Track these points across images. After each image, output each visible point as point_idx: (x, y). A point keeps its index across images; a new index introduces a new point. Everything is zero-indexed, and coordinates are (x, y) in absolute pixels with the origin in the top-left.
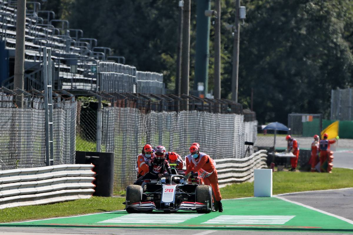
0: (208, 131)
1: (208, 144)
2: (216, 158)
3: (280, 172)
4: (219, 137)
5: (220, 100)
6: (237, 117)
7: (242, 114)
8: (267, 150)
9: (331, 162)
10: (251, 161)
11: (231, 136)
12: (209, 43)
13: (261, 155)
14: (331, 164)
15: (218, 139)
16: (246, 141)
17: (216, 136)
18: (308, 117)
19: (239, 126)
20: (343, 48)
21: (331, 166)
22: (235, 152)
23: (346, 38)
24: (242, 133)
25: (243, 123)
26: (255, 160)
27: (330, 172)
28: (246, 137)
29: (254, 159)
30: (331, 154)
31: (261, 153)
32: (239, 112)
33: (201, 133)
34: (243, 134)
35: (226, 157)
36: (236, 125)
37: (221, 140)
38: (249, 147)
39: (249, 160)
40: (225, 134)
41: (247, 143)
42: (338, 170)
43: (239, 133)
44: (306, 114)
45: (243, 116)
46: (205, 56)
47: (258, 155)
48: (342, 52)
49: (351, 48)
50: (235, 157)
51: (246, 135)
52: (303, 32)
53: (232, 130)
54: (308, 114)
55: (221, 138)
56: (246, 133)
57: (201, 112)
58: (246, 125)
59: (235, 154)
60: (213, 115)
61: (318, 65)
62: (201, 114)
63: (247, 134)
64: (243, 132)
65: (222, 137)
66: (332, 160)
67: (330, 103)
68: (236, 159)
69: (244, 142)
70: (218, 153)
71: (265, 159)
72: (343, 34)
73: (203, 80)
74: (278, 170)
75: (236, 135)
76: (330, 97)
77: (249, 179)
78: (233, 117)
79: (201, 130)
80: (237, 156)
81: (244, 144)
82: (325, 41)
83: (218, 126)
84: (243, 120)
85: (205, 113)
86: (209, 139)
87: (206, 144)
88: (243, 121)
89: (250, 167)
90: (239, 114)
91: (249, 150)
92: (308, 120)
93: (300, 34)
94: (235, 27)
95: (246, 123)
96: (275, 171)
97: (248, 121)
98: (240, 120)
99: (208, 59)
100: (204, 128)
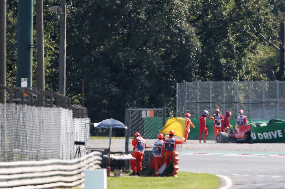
0: (30, 128)
1: (30, 144)
2: (40, 159)
3: (117, 177)
4: (43, 134)
5: (43, 92)
6: (65, 111)
7: (70, 109)
8: (101, 152)
9: (176, 164)
10: (82, 164)
11: (57, 133)
12: (33, 32)
13: (95, 157)
14: (176, 167)
15: (42, 137)
16: (75, 140)
17: (40, 134)
18: (148, 112)
19: (67, 123)
20: (188, 34)
21: (177, 169)
22: (63, 153)
23: (192, 22)
24: (70, 131)
25: (72, 120)
26: (88, 162)
27: (176, 176)
28: (76, 136)
29: (86, 162)
30: (177, 155)
31: (95, 155)
32: (67, 106)
33: (21, 129)
34: (72, 133)
35: (52, 158)
36: (63, 121)
37: (46, 139)
38: (79, 148)
39: (79, 162)
40: (51, 131)
41: (77, 143)
42: (185, 174)
43: (68, 131)
44: (146, 109)
45: (72, 111)
46: (29, 47)
47: (91, 157)
48: (187, 38)
49: (197, 34)
50: (63, 158)
51: (75, 134)
52: (142, 16)
53: (58, 126)
54: (149, 109)
55: (45, 136)
56: (75, 132)
57: (21, 106)
58: (75, 121)
59: (63, 155)
60: (36, 109)
61: (160, 54)
62: (20, 108)
63: (77, 133)
64: (73, 131)
65: (47, 135)
66: (178, 162)
67: (176, 98)
68: (64, 161)
69: (74, 142)
70: (43, 153)
71: (100, 162)
72: (188, 18)
73: (27, 75)
74: (115, 175)
75: (63, 132)
76: (175, 91)
77: (80, 184)
78: (59, 112)
79: (22, 127)
80: (65, 157)
81: (74, 144)
82: (168, 27)
83: (42, 122)
84: (72, 115)
85: (26, 106)
86: (31, 137)
87: (28, 143)
88: (72, 117)
89: (80, 170)
90: (66, 108)
91: (80, 152)
92: (148, 115)
93: (139, 19)
94: (61, 9)
95: (76, 119)
96: (111, 177)
97: (78, 117)
98: (67, 115)
99: (32, 50)
100: (25, 124)
